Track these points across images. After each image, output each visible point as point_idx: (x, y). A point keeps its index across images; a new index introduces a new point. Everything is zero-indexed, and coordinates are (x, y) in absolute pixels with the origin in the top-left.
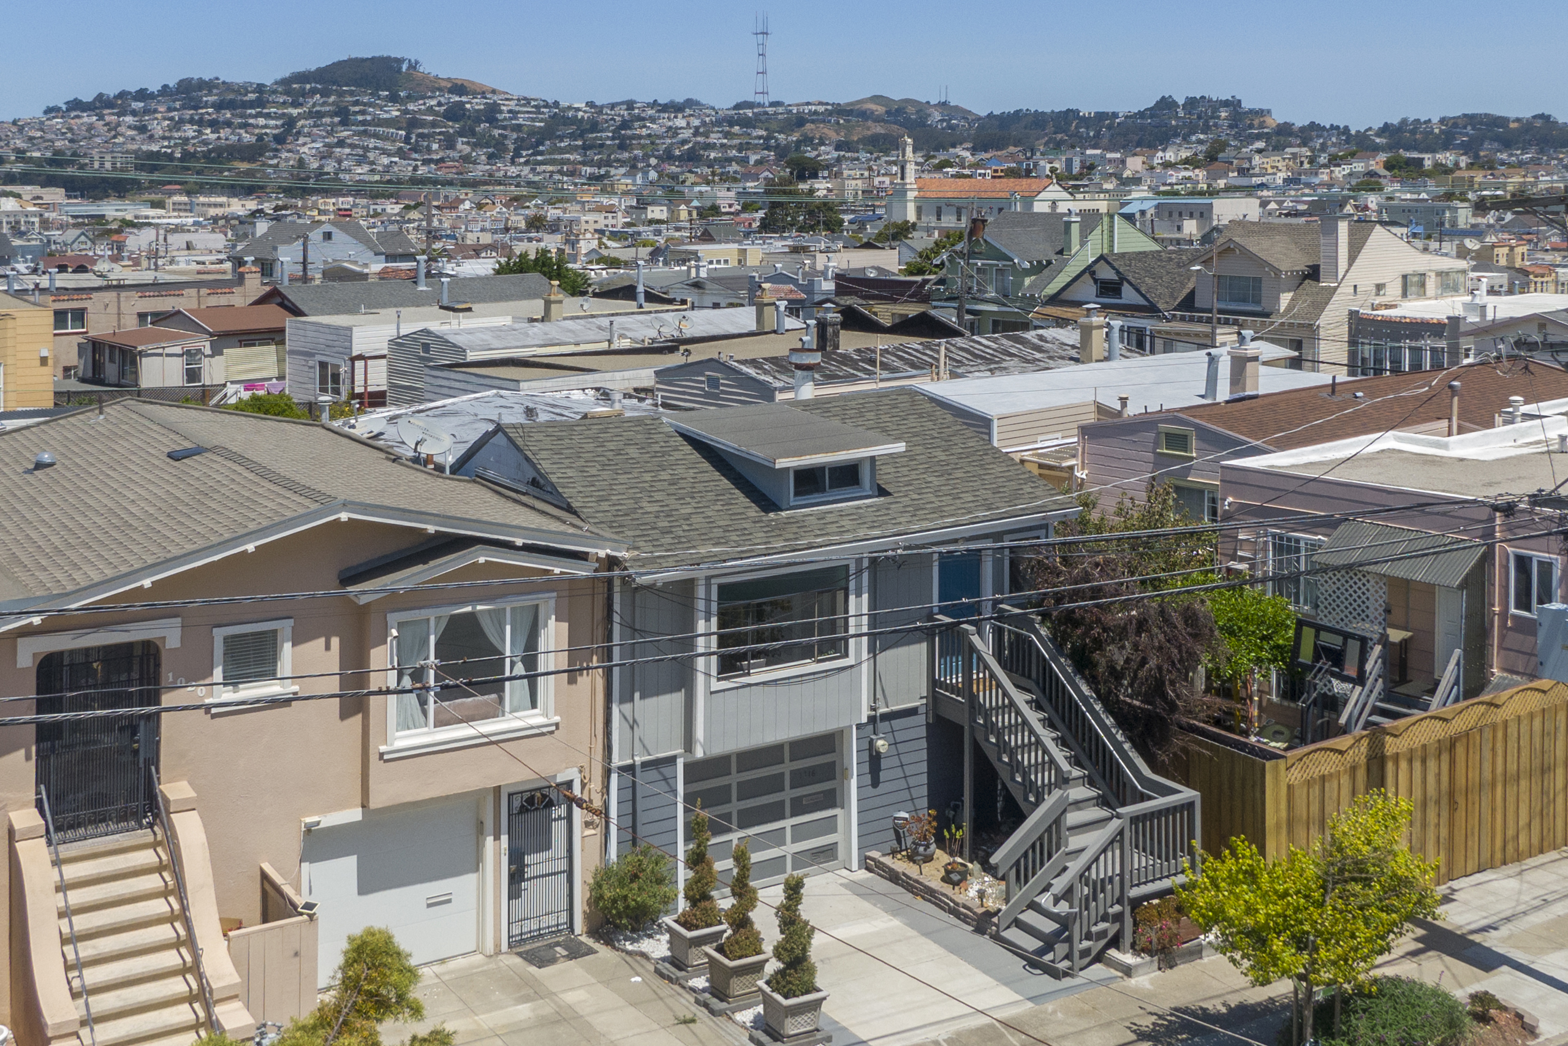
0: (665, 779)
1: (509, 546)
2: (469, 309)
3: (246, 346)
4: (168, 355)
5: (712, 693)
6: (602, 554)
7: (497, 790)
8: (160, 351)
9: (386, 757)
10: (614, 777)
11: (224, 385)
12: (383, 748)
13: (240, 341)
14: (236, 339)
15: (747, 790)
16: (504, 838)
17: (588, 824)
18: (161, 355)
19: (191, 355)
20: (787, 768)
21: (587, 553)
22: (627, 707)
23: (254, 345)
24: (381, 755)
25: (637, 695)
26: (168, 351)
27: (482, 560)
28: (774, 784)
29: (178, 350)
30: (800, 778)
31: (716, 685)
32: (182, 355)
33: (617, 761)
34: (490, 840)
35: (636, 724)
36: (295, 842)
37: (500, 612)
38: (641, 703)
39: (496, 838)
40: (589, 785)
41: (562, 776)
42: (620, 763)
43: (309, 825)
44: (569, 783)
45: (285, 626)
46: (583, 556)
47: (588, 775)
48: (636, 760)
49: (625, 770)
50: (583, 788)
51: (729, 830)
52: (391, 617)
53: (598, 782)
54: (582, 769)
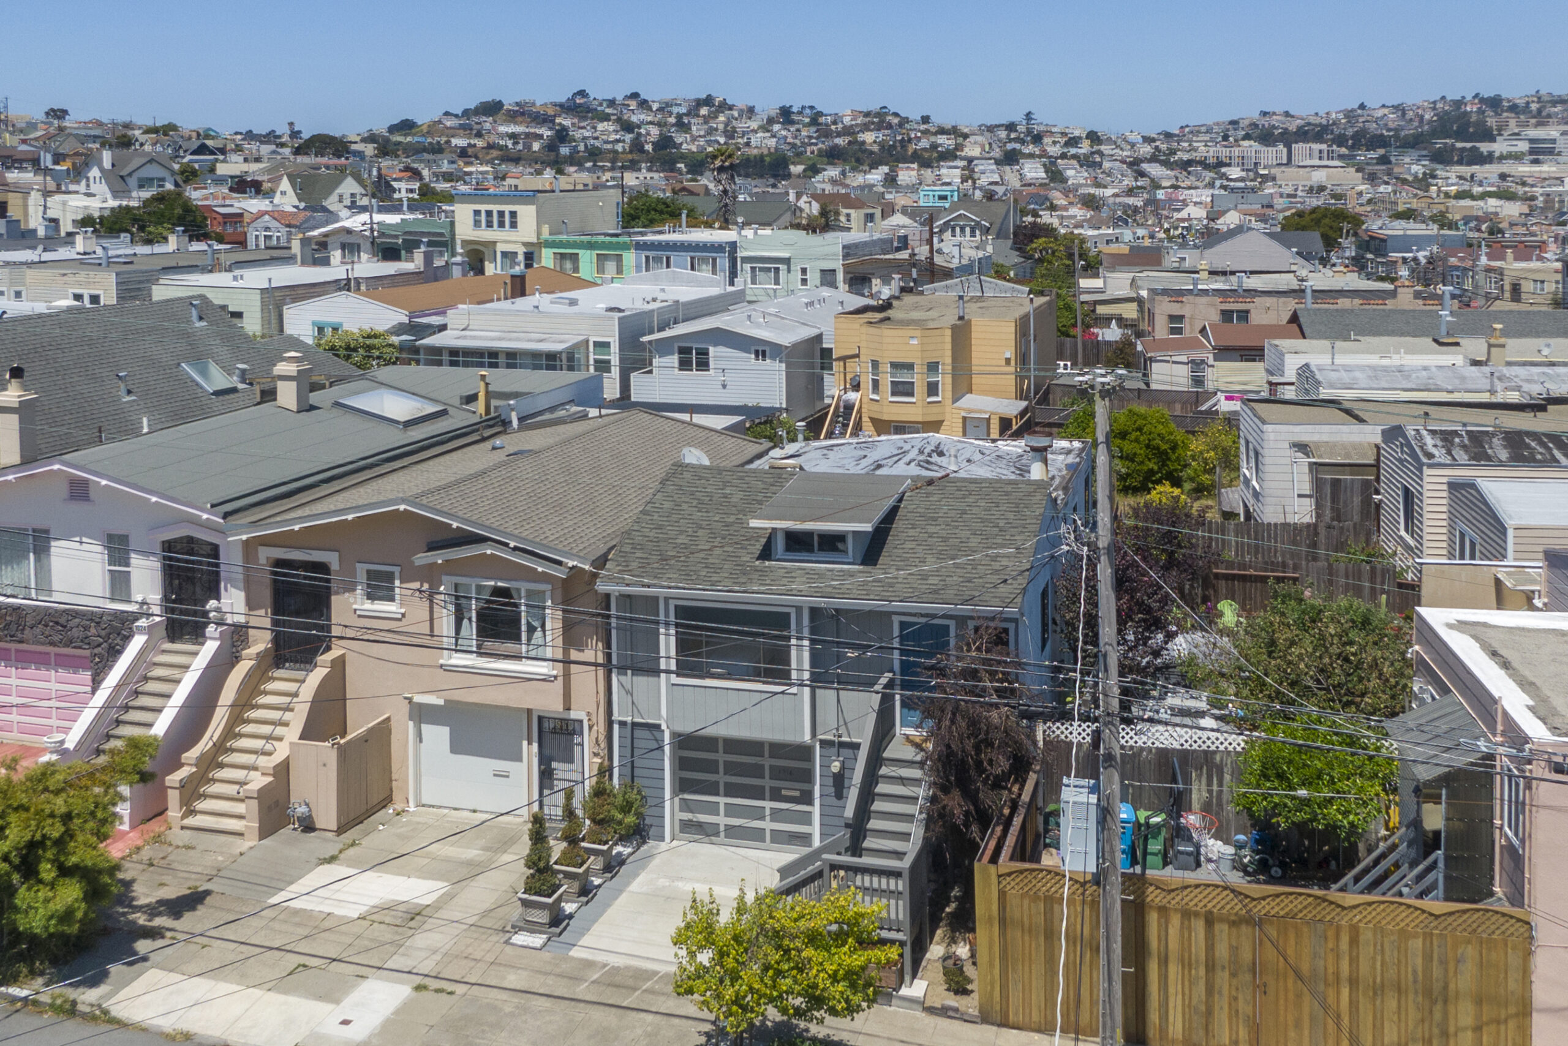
0: (657, 740)
2: (1457, 344)
3: (1247, 360)
4: (1174, 362)
5: (673, 683)
6: (571, 564)
7: (529, 711)
8: (1168, 358)
9: (443, 667)
10: (616, 727)
11: (1216, 394)
12: (440, 661)
13: (1241, 356)
14: (1237, 354)
15: (730, 768)
16: (535, 746)
17: (596, 755)
18: (1168, 362)
19: (1197, 365)
20: (767, 762)
22: (622, 678)
23: (1254, 360)
24: (440, 665)
26: (1175, 359)
27: (489, 552)
28: (757, 771)
29: (1184, 359)
30: (778, 773)
31: (674, 678)
32: (1187, 364)
33: (616, 716)
34: (525, 743)
35: (629, 693)
36: (405, 708)
37: (518, 590)
38: (635, 678)
39: (530, 743)
40: (595, 728)
41: (574, 715)
42: (621, 719)
43: (406, 698)
44: (581, 722)
45: (396, 570)
46: (560, 563)
47: (594, 720)
48: (629, 719)
49: (622, 724)
50: (590, 728)
51: (717, 794)
52: (445, 578)
53: (601, 727)
54: (589, 714)
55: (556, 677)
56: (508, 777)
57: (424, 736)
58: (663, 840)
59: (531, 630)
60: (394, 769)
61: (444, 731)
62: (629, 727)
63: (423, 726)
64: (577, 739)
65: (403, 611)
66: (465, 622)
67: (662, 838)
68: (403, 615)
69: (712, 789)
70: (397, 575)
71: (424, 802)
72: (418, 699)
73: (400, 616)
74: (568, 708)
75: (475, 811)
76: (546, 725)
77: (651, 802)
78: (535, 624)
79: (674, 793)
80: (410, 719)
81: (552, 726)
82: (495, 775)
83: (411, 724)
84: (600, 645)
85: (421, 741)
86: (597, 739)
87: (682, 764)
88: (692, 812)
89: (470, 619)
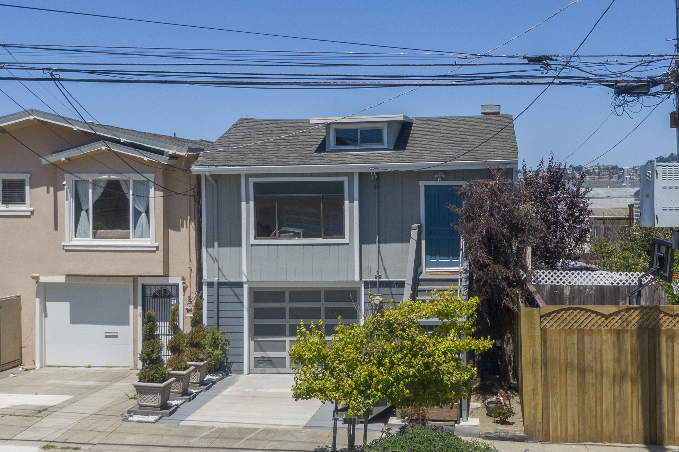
0: (236, 295)
1: (118, 142)
5: (252, 245)
6: (171, 152)
7: (135, 278)
9: (65, 248)
10: (205, 288)
12: (63, 244)
15: (294, 313)
16: (140, 309)
17: (188, 311)
20: (323, 305)
21: (164, 151)
22: (210, 250)
24: (64, 246)
25: (216, 244)
27: (104, 148)
28: (315, 314)
30: (331, 314)
31: (253, 241)
33: (205, 278)
34: (131, 307)
35: (216, 260)
36: (33, 287)
37: (127, 182)
38: (220, 249)
39: (135, 307)
40: (188, 288)
41: (171, 280)
42: (209, 280)
43: (34, 278)
44: (177, 285)
45: (26, 177)
46: (161, 153)
47: (187, 283)
48: (215, 280)
49: (210, 284)
50: (185, 289)
51: (283, 334)
52: (67, 176)
53: (193, 288)
54: (183, 278)
55: (157, 248)
56: (116, 337)
57: (48, 312)
58: (242, 373)
59: (137, 214)
60: (23, 339)
61: (65, 307)
62: (216, 285)
63: (48, 304)
64: (173, 302)
65: (32, 209)
66: (83, 213)
67: (241, 372)
68: (32, 212)
69: (279, 331)
70: (27, 181)
71: (47, 364)
72: (43, 279)
73: (29, 214)
74: (166, 275)
75: (89, 367)
76: (148, 291)
77: (232, 344)
78: (141, 209)
79: (251, 337)
80: (37, 297)
81: (153, 291)
82: (106, 337)
83: (38, 300)
84: (193, 224)
85: (46, 316)
86: (190, 297)
87: (256, 313)
88: (263, 350)
89: (87, 211)
